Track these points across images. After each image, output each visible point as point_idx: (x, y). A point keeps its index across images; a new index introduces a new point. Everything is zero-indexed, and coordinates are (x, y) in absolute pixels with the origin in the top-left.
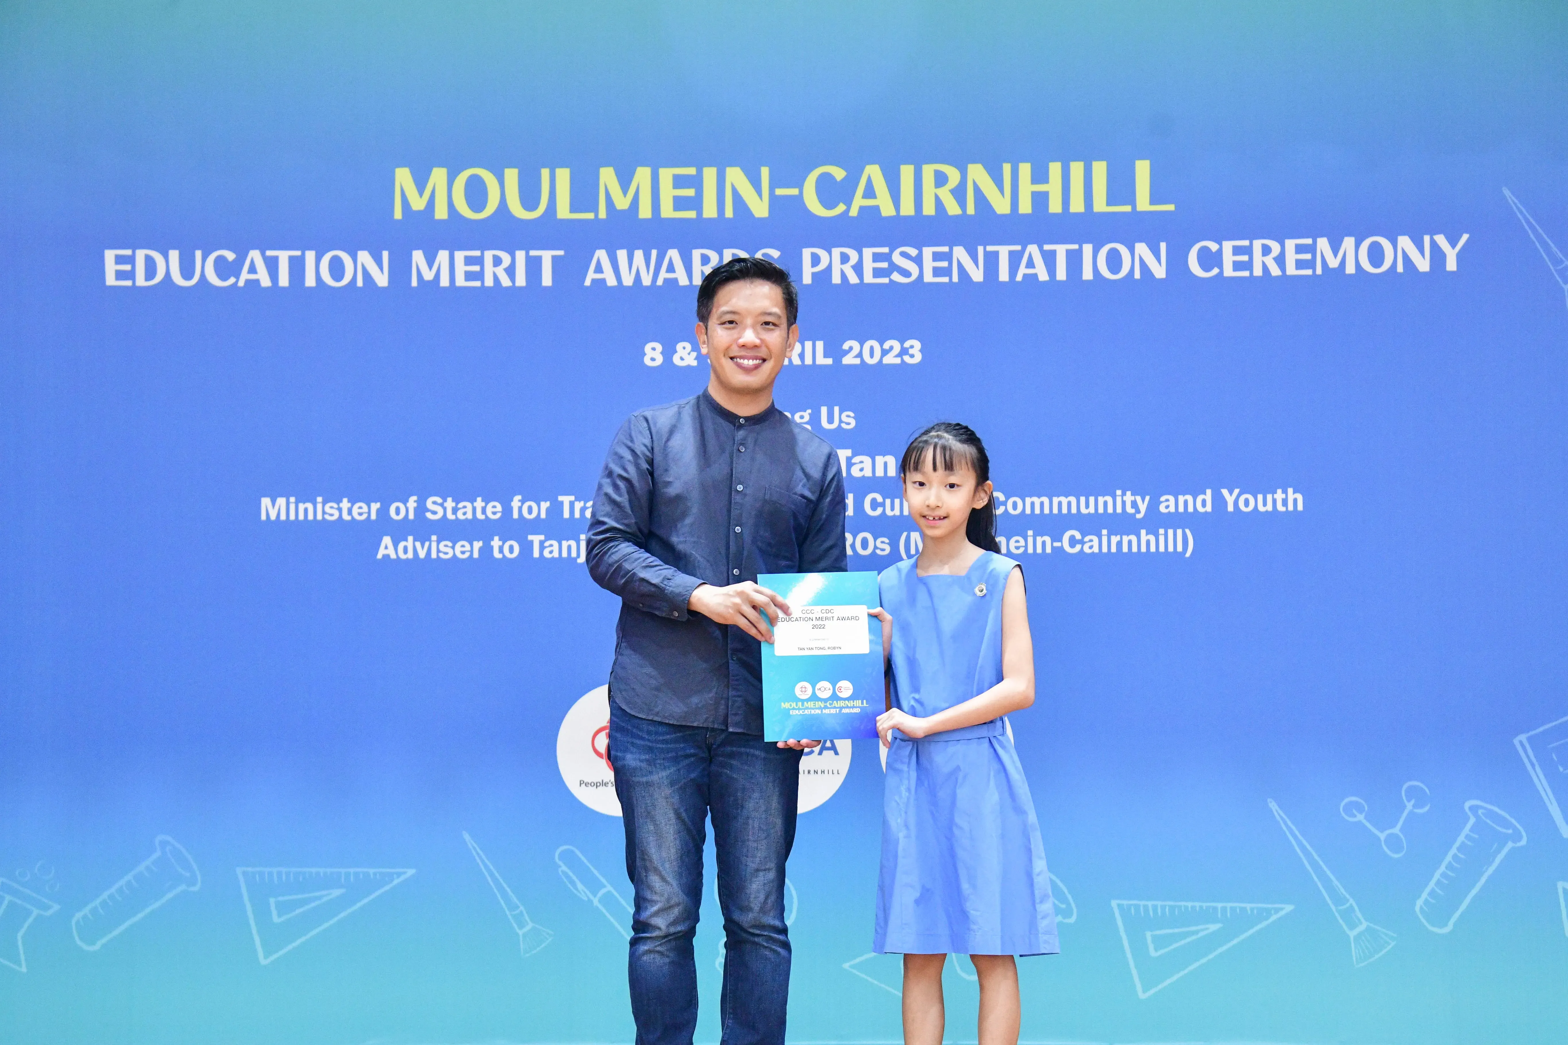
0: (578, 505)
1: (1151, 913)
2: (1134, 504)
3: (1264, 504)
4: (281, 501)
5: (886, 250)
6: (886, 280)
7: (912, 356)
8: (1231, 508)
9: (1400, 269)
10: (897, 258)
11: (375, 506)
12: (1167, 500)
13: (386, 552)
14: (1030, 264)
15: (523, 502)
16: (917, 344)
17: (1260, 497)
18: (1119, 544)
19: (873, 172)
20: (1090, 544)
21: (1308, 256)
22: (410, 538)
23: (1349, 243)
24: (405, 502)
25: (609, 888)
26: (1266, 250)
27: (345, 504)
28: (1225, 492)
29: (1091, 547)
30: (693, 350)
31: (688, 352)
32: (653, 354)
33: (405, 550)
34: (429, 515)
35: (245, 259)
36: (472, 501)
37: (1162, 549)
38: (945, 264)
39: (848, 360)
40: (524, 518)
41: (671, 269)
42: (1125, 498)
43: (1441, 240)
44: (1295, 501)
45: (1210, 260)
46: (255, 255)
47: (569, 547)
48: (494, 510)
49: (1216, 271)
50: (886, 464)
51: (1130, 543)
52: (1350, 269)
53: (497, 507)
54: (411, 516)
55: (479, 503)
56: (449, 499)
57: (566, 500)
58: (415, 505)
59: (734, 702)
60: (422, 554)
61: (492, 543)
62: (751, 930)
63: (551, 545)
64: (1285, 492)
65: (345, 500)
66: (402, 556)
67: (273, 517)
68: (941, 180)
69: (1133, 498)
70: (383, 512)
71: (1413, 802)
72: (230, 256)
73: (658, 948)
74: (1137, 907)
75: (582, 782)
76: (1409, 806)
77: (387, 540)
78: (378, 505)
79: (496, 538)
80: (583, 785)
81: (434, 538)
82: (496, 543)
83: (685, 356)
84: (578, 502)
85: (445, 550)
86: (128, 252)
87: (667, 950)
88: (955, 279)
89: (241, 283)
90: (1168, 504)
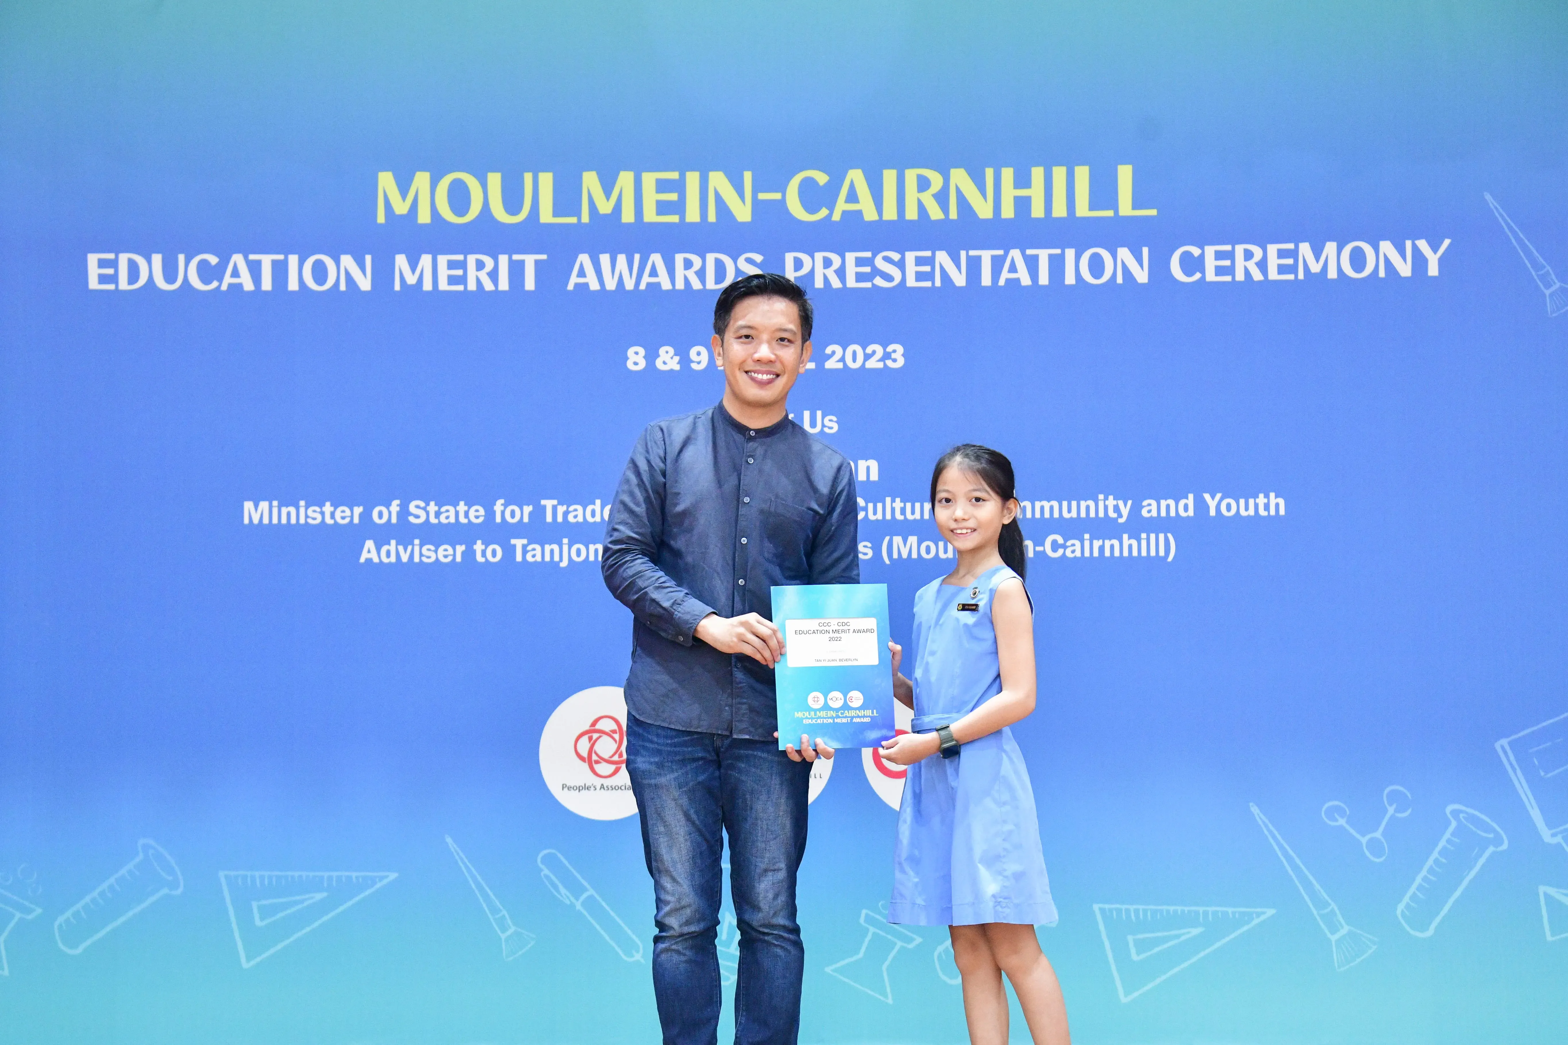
0: (561, 509)
1: (1133, 917)
2: (1116, 509)
3: (1246, 509)
4: (264, 505)
5: (868, 254)
6: (868, 285)
7: (895, 360)
8: (1213, 512)
9: (1382, 274)
10: (879, 263)
11: (358, 510)
12: (1149, 505)
13: (369, 556)
14: (1013, 269)
15: (506, 505)
16: (900, 349)
17: (1242, 502)
18: (1102, 549)
19: (856, 177)
20: (1072, 548)
21: (1290, 261)
22: (393, 542)
23: (1330, 248)
24: (388, 506)
25: (591, 892)
26: (1248, 255)
27: (328, 508)
28: (1207, 496)
29: (1073, 552)
30: (676, 354)
31: (671, 356)
32: (636, 358)
33: (388, 554)
34: (412, 519)
35: (228, 262)
36: (455, 505)
37: (1144, 553)
38: (927, 269)
39: (831, 364)
40: (507, 522)
41: (654, 273)
42: (1107, 502)
43: (1422, 244)
44: (1277, 505)
45: (1192, 264)
46: (238, 259)
47: (552, 551)
48: (477, 514)
49: (1198, 276)
50: (868, 468)
51: (1112, 547)
52: (1332, 274)
53: (480, 510)
54: (394, 520)
55: (462, 507)
56: (432, 503)
57: (549, 504)
58: (398, 509)
59: (739, 709)
60: (405, 558)
61: (475, 547)
62: (761, 929)
63: (534, 549)
64: (1267, 496)
65: (328, 504)
66: (385, 560)
67: (256, 521)
68: (923, 184)
69: (1115, 502)
70: (366, 516)
71: (1394, 806)
72: (213, 260)
73: (674, 947)
74: (1119, 911)
75: (565, 786)
76: (1391, 810)
77: (370, 544)
78: (361, 509)
79: (479, 542)
80: (566, 789)
81: (417, 542)
82: (479, 547)
83: (668, 360)
84: (561, 506)
85: (429, 554)
86: (111, 256)
87: (683, 949)
88: (938, 283)
89: (224, 287)
90: (1150, 509)
